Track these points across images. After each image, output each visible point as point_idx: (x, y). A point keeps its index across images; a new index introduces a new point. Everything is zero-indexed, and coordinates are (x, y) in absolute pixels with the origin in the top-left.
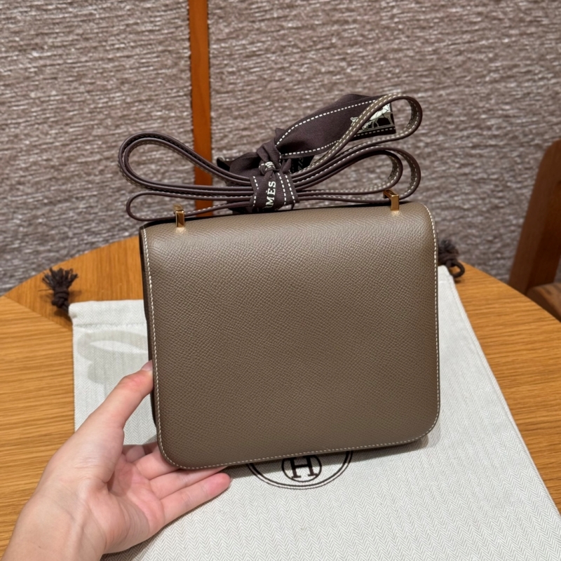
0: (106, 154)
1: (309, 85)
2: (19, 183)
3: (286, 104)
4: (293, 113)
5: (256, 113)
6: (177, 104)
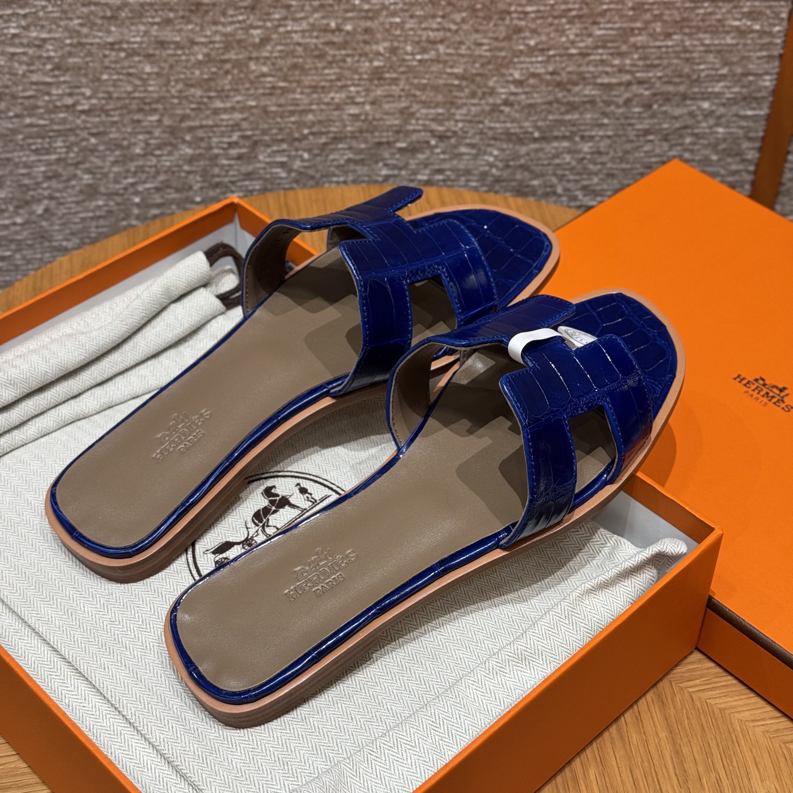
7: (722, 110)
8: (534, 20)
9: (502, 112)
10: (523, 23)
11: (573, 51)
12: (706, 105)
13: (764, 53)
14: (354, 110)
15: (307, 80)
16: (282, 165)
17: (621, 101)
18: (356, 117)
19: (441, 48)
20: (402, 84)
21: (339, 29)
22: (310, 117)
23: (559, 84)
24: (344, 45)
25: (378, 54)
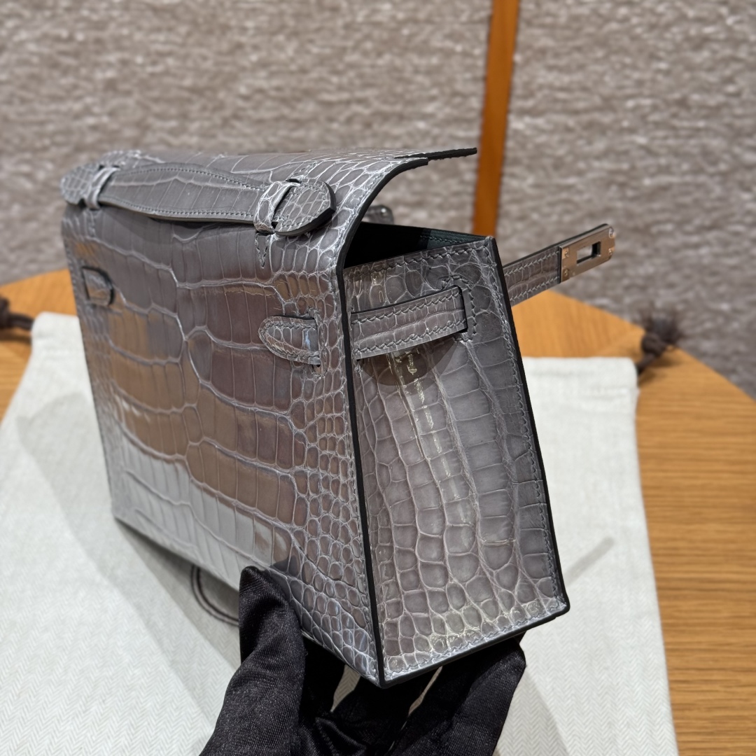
0: (359, 94)
1: (668, 35)
2: (236, 117)
3: (628, 60)
4: (636, 75)
5: (581, 67)
6: (468, 35)
7: (436, 131)
8: (254, 36)
9: (233, 127)
10: (243, 39)
11: (293, 67)
12: (421, 125)
13: (468, 75)
14: (91, 121)
15: (44, 91)
16: (28, 176)
17: (342, 118)
18: (94, 128)
19: (171, 61)
20: (137, 96)
21: (70, 39)
22: (50, 128)
23: (284, 101)
24: (76, 55)
25: (110, 65)
